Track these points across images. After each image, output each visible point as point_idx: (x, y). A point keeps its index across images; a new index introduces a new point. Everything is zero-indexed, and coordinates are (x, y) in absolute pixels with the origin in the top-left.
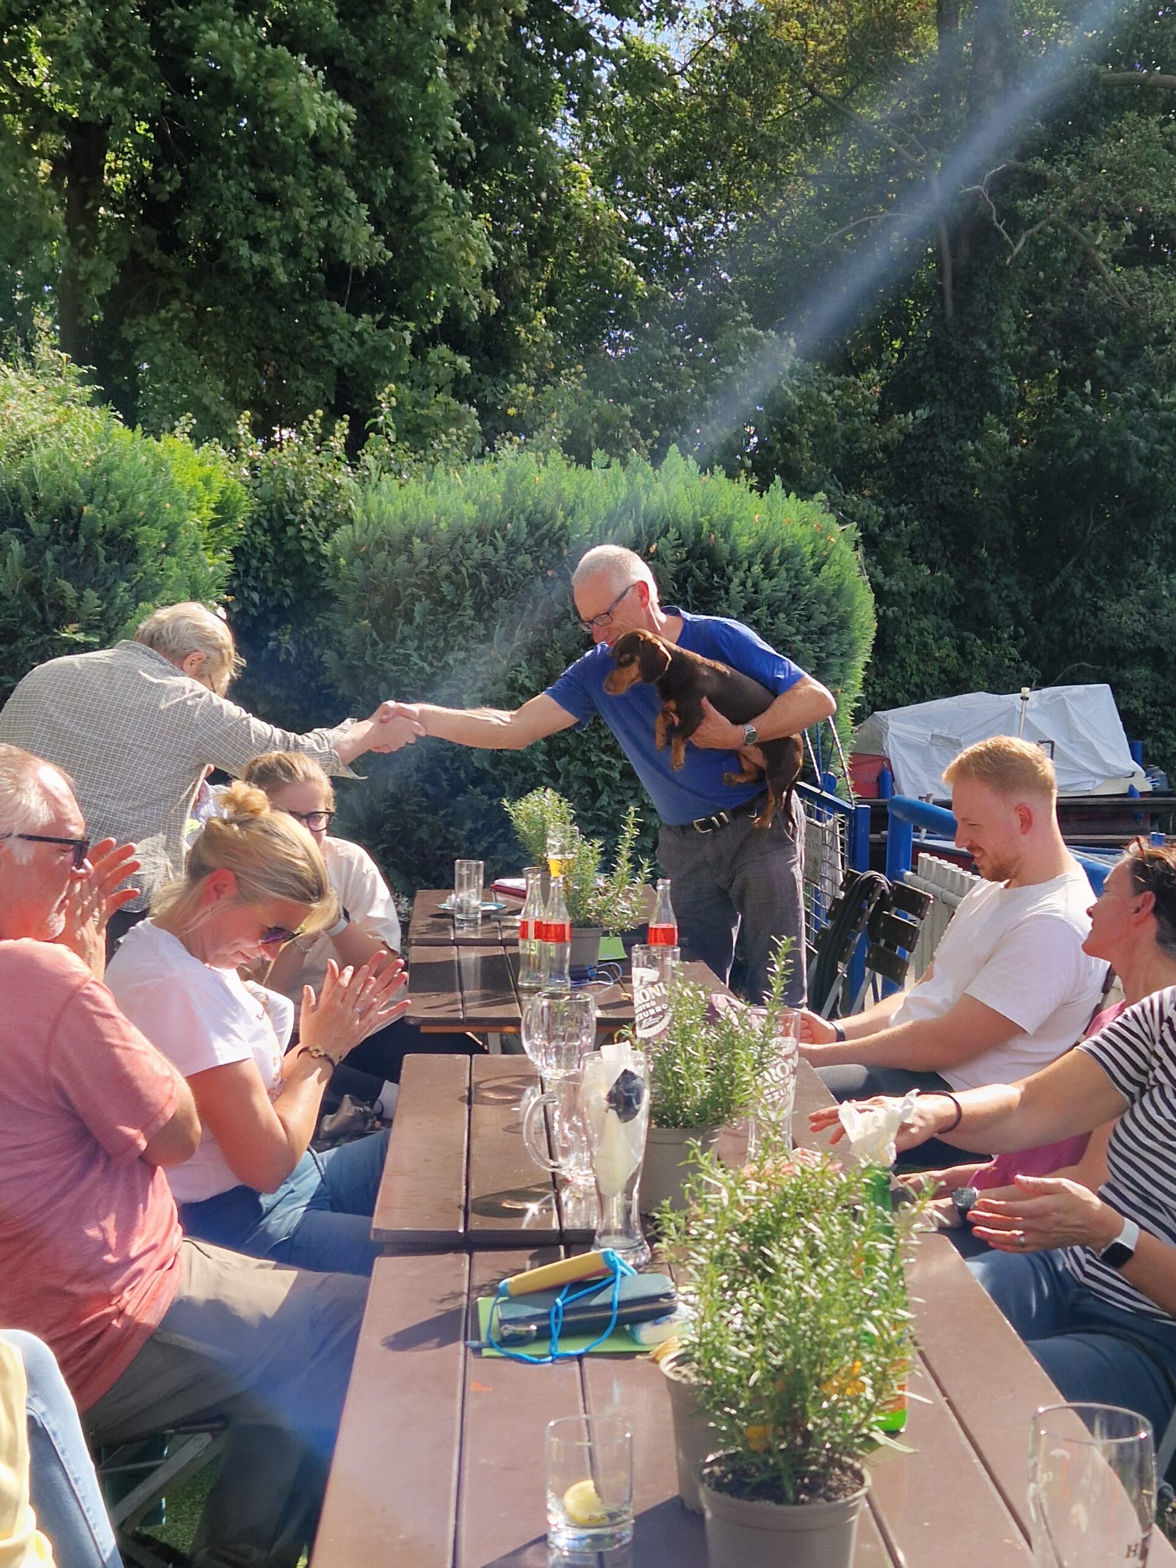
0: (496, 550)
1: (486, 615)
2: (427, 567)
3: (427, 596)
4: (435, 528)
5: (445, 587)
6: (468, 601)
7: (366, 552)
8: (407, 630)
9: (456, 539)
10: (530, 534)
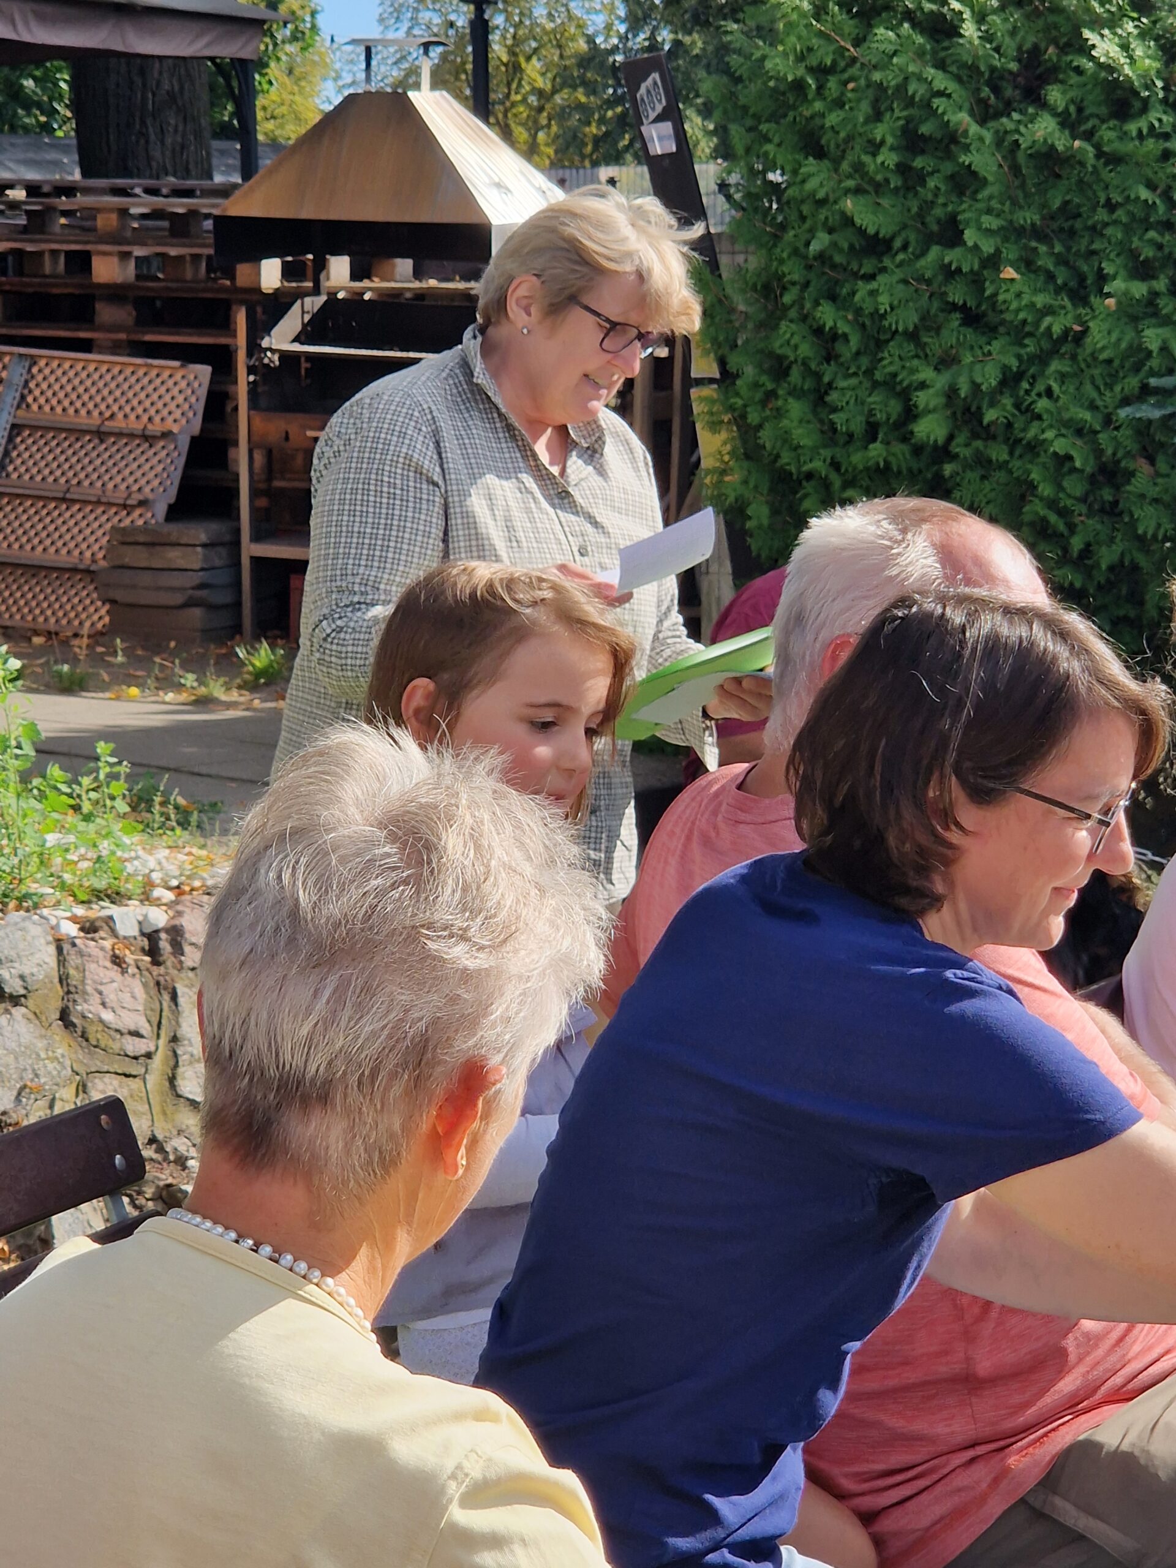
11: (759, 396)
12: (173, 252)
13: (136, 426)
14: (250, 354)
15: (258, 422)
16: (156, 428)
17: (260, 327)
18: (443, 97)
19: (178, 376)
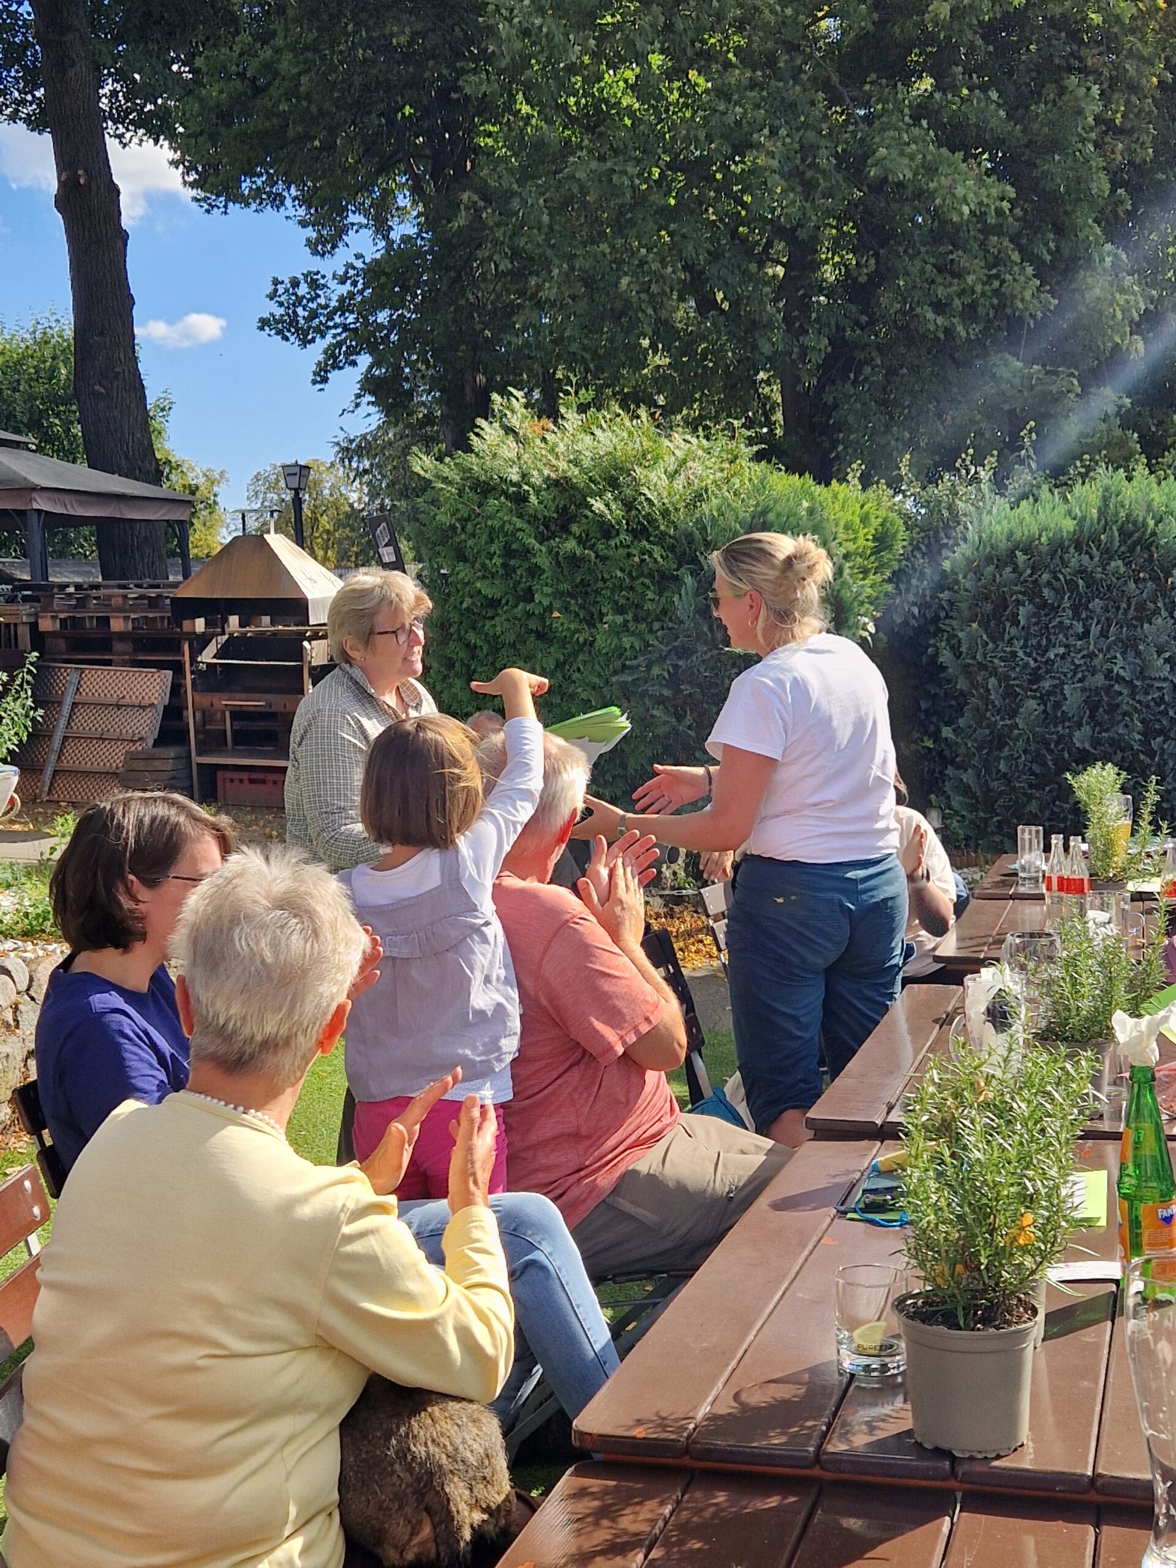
0: (1092, 558)
1: (1084, 615)
2: (1031, 576)
3: (1030, 602)
4: (1037, 542)
5: (1046, 592)
6: (1066, 604)
7: (978, 566)
8: (1014, 631)
9: (1056, 551)
10: (1123, 542)
11: (441, 677)
12: (151, 615)
13: (137, 702)
14: (191, 665)
15: (197, 698)
16: (146, 702)
17: (196, 652)
18: (280, 537)
19: (156, 676)
